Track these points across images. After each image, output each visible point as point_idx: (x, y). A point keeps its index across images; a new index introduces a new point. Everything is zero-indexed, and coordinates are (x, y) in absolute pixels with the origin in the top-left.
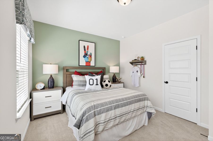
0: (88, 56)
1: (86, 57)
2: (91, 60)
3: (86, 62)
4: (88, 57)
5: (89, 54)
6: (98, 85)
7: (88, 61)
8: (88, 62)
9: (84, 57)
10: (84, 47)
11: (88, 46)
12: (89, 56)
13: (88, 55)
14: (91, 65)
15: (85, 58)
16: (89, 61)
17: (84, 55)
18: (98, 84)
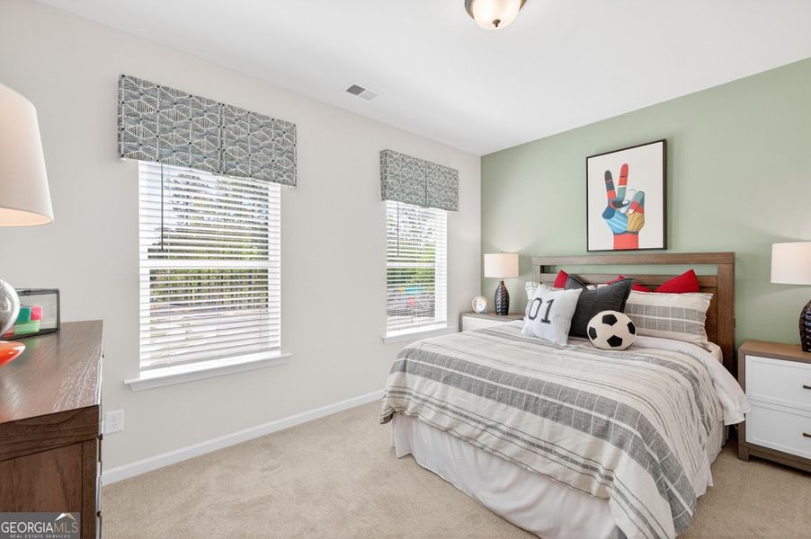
0: (623, 210)
1: (616, 215)
2: (643, 223)
3: (615, 234)
4: (627, 211)
5: (629, 197)
6: (549, 322)
7: (624, 230)
8: (626, 232)
9: (608, 214)
10: (608, 175)
11: (625, 169)
12: (630, 208)
13: (624, 203)
14: (640, 247)
15: (613, 218)
16: (629, 229)
17: (609, 206)
18: (549, 318)
